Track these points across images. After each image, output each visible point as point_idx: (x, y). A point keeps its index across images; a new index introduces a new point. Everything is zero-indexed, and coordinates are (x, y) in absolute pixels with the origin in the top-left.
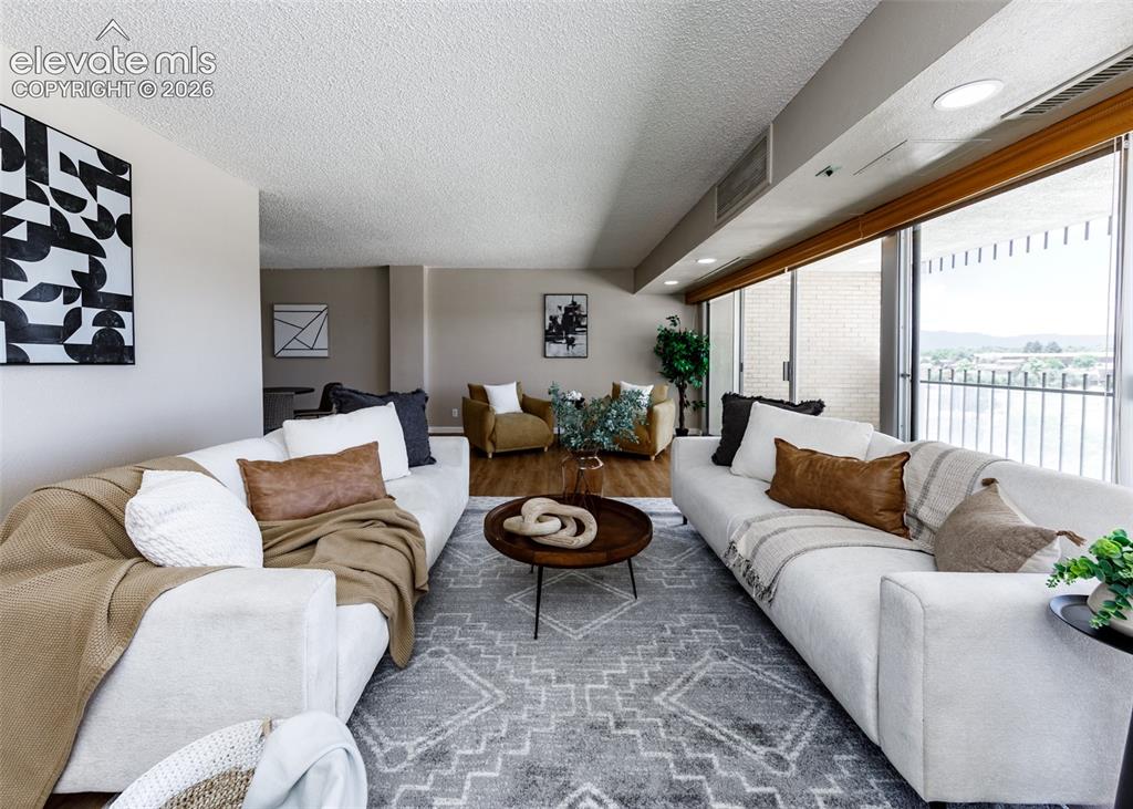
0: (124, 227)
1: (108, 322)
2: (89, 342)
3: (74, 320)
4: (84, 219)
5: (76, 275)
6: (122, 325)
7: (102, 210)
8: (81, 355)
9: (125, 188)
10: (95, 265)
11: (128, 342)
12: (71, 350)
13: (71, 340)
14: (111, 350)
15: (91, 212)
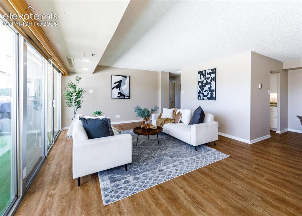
0: (214, 79)
1: (212, 94)
2: (209, 97)
3: (208, 94)
4: (210, 80)
5: (208, 88)
6: (213, 94)
7: (211, 78)
8: (209, 99)
9: (215, 73)
10: (211, 86)
11: (214, 97)
12: (208, 98)
13: (207, 97)
14: (212, 98)
15: (210, 79)
